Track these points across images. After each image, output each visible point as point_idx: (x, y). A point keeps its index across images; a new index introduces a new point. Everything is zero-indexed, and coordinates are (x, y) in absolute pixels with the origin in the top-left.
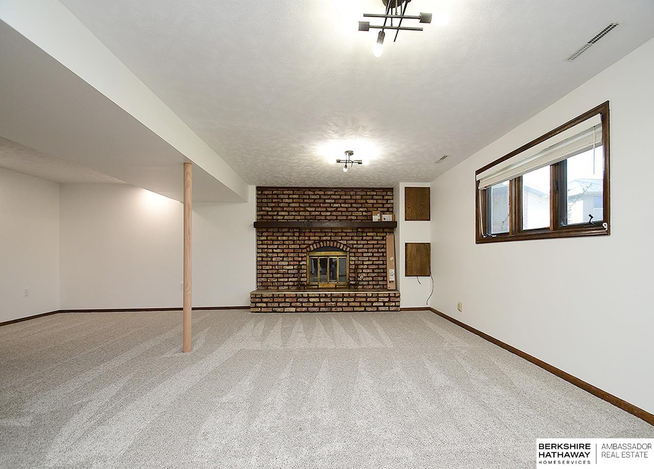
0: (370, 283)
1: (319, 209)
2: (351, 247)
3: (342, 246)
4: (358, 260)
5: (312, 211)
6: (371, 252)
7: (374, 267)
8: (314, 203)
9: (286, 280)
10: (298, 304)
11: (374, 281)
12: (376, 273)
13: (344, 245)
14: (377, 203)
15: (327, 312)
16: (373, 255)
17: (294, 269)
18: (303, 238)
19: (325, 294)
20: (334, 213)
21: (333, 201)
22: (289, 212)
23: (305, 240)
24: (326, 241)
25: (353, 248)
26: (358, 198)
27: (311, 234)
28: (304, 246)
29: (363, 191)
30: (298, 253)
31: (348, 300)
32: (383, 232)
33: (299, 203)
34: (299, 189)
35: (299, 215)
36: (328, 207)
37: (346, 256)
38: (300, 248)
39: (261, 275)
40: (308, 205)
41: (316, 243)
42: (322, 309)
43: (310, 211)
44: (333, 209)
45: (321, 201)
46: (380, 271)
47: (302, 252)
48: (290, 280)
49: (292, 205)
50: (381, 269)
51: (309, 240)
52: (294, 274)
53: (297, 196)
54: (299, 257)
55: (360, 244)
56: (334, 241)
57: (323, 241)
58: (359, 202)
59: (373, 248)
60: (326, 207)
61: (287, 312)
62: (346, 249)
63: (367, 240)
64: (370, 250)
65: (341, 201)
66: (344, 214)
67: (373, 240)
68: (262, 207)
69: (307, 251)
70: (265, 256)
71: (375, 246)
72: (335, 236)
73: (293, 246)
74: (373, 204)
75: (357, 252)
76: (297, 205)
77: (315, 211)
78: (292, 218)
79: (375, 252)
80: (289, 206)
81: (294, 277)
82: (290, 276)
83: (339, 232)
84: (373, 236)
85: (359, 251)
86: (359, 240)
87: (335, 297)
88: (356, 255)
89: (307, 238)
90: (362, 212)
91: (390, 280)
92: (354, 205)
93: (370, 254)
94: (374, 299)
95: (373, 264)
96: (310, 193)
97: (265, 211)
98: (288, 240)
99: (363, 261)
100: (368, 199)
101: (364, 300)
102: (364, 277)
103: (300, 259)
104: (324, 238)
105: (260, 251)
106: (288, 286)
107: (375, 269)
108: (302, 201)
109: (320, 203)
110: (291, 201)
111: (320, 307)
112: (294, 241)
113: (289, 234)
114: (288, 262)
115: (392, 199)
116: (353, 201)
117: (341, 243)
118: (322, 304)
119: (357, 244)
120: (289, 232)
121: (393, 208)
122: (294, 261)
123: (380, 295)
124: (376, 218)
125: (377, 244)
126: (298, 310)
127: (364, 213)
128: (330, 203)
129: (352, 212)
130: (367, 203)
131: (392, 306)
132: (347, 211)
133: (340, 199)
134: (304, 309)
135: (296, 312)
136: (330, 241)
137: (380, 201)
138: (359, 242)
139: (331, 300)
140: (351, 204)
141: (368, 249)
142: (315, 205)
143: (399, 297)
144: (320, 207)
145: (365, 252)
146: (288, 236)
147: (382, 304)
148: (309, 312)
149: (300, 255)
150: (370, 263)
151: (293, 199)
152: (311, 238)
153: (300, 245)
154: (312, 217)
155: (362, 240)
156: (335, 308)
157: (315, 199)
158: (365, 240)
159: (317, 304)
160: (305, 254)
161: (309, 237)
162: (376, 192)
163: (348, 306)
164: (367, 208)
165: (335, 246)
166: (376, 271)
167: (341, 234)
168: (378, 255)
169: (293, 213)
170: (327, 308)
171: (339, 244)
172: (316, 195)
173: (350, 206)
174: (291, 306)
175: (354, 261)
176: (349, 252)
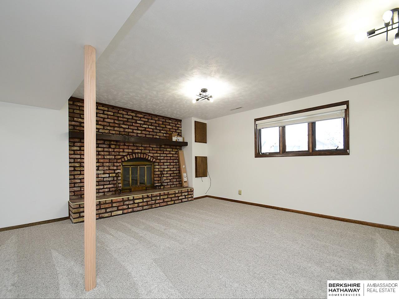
0: (169, 184)
1: (132, 127)
2: (156, 158)
3: (150, 157)
4: (161, 168)
5: (126, 128)
6: (169, 162)
7: (171, 172)
8: (127, 121)
9: (102, 187)
10: (125, 207)
11: (171, 182)
12: (172, 176)
13: (151, 156)
14: (172, 129)
15: (148, 209)
16: (170, 164)
17: (109, 177)
18: (118, 150)
19: (147, 195)
20: (144, 132)
21: (143, 123)
22: (104, 126)
23: (119, 152)
24: (138, 153)
25: (157, 159)
26: (160, 123)
27: (126, 147)
28: (119, 157)
29: (163, 118)
30: (114, 163)
31: (164, 197)
32: (176, 149)
33: (114, 120)
34: (113, 107)
35: (114, 130)
36: (139, 127)
37: (152, 165)
38: (115, 159)
39: (73, 185)
40: (122, 122)
41: (129, 155)
42: (145, 207)
43: (124, 128)
44: (143, 129)
45: (133, 121)
46: (174, 175)
47: (117, 162)
48: (105, 187)
49: (107, 120)
50: (175, 173)
51: (124, 152)
52: (110, 181)
53: (112, 114)
54: (114, 166)
55: (162, 156)
56: (144, 153)
57: (135, 153)
58: (161, 126)
59: (170, 159)
60: (138, 127)
61: (114, 216)
62: (153, 160)
63: (167, 154)
64: (168, 161)
65: (148, 123)
66: (151, 133)
67: (170, 154)
68: (73, 118)
69: (122, 161)
70: (77, 166)
71: (172, 158)
72: (145, 150)
73: (108, 157)
74: (170, 129)
75: (160, 162)
76: (112, 121)
77: (128, 128)
78: (107, 131)
79: (172, 162)
80: (103, 121)
81: (110, 184)
82: (105, 183)
83: (148, 147)
84: (170, 151)
85: (162, 161)
86: (161, 154)
87: (154, 197)
88: (159, 164)
89: (121, 150)
90: (163, 133)
91: (185, 180)
92: (158, 128)
93: (168, 164)
94: (179, 195)
95: (170, 171)
96: (124, 113)
97: (77, 122)
98: (103, 151)
99: (164, 168)
100: (167, 125)
101: (174, 196)
102: (165, 180)
103: (115, 168)
104: (136, 151)
105: (72, 161)
106: (104, 192)
107: (172, 174)
108: (116, 118)
109: (133, 123)
110: (106, 116)
111: (143, 206)
112: (109, 152)
113: (104, 146)
114: (104, 170)
115: (181, 127)
116: (157, 125)
117: (149, 155)
118: (145, 204)
119: (160, 156)
120: (104, 144)
121: (181, 133)
122: (109, 169)
123: (183, 191)
124: (174, 139)
125: (173, 157)
126: (125, 211)
127: (165, 135)
128: (141, 124)
129: (156, 132)
130: (166, 127)
131: (190, 197)
132: (153, 132)
133: (148, 122)
134: (130, 210)
135: (123, 214)
136: (141, 153)
137: (174, 128)
138: (161, 155)
139: (152, 199)
140: (156, 127)
141: (167, 160)
142: (128, 124)
143: (193, 191)
144: (132, 125)
145: (166, 162)
146: (104, 148)
147: (184, 197)
148: (135, 212)
149: (115, 164)
150: (168, 170)
151: (108, 115)
152: (126, 150)
153: (115, 156)
154: (126, 133)
155: (163, 153)
156: (155, 205)
157: (128, 119)
158: (165, 154)
159: (141, 204)
160: (120, 164)
161: (124, 149)
162: (172, 121)
163: (164, 202)
164: (166, 131)
165: (145, 157)
166: (172, 175)
167: (149, 148)
168: (173, 164)
169: (109, 128)
170: (149, 206)
171: (147, 156)
172: (129, 115)
173: (155, 128)
174: (118, 210)
175: (158, 168)
176: (155, 162)
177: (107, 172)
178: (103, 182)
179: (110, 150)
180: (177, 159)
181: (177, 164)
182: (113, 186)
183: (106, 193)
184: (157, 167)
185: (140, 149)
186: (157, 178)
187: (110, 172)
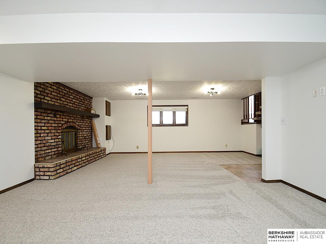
1: (67, 101)
2: (80, 126)
4: (83, 134)
5: (64, 101)
7: (87, 137)
8: (65, 96)
9: (50, 151)
13: (78, 125)
15: (88, 164)
16: (87, 131)
17: (54, 142)
18: (59, 119)
19: (87, 154)
20: (74, 105)
21: (73, 97)
22: (51, 98)
23: (60, 121)
24: (71, 122)
26: (82, 99)
28: (60, 125)
29: (83, 95)
31: (93, 155)
32: (90, 119)
35: (57, 102)
36: (71, 101)
37: (76, 132)
38: (58, 126)
40: (62, 96)
41: (66, 123)
44: (73, 102)
45: (68, 95)
46: (89, 139)
47: (59, 129)
48: (52, 150)
49: (53, 93)
52: (55, 146)
53: (56, 88)
56: (74, 122)
57: (69, 122)
58: (82, 101)
59: (87, 127)
61: (73, 171)
65: (76, 98)
67: (87, 123)
69: (62, 129)
72: (74, 119)
73: (54, 125)
74: (87, 104)
75: (82, 129)
76: (56, 94)
78: (53, 103)
79: (88, 129)
80: (51, 94)
81: (55, 148)
84: (87, 121)
86: (83, 123)
88: (82, 131)
89: (61, 119)
90: (84, 107)
91: (99, 143)
92: (81, 103)
96: (63, 88)
98: (51, 120)
101: (98, 154)
103: (58, 134)
104: (70, 120)
105: (36, 128)
106: (51, 155)
108: (58, 92)
109: (68, 97)
110: (52, 90)
112: (54, 121)
113: (52, 115)
114: (51, 137)
115: (92, 103)
116: (80, 100)
117: (76, 124)
119: (82, 125)
120: (51, 113)
121: (92, 107)
122: (54, 136)
123: (102, 150)
124: (92, 112)
126: (78, 167)
129: (80, 106)
130: (85, 102)
131: (104, 154)
132: (78, 105)
137: (89, 103)
141: (85, 128)
142: (65, 98)
143: (106, 150)
144: (67, 99)
145: (85, 130)
146: (51, 117)
147: (102, 154)
149: (58, 131)
150: (86, 135)
152: (64, 120)
153: (58, 124)
154: (64, 105)
157: (65, 93)
158: (85, 123)
160: (61, 131)
161: (63, 118)
162: (88, 97)
164: (85, 105)
165: (74, 125)
167: (76, 118)
169: (54, 100)
173: (79, 102)
176: (79, 129)
177: (53, 138)
178: (51, 147)
179: (55, 119)
180: (90, 127)
181: (90, 131)
182: (57, 150)
183: (53, 156)
184: (81, 133)
185: (72, 118)
186: (81, 142)
187: (55, 138)
